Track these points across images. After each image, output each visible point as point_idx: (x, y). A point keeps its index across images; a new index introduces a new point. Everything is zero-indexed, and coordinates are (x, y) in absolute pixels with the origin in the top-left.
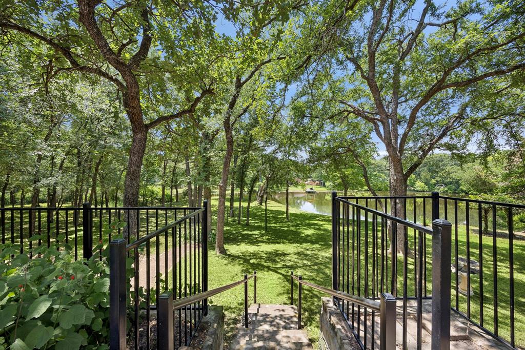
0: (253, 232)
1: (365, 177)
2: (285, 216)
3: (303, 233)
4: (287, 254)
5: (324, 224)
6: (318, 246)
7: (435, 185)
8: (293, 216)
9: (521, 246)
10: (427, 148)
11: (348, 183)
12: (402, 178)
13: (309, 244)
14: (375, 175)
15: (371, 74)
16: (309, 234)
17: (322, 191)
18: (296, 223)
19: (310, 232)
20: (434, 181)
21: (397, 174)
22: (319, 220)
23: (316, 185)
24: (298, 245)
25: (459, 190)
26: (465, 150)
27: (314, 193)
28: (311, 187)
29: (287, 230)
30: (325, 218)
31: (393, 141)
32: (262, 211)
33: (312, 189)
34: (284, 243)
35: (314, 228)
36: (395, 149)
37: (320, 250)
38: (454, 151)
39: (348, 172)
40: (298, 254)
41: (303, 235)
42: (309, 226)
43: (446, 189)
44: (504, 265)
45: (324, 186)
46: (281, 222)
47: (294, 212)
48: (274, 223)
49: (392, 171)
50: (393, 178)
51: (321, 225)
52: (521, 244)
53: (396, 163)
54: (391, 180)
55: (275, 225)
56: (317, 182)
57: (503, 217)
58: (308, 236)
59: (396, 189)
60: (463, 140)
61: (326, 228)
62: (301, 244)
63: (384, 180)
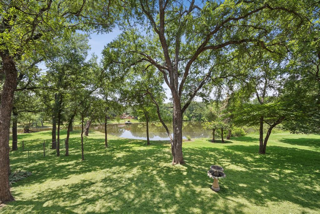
0: (70, 163)
1: (158, 112)
2: (104, 143)
3: (115, 157)
4: (93, 183)
5: (133, 146)
6: (124, 167)
7: (192, 117)
8: (111, 142)
9: (227, 147)
10: (193, 94)
11: (149, 117)
12: (180, 113)
13: (117, 167)
14: (165, 112)
15: (162, 29)
16: (120, 157)
17: (136, 123)
18: (112, 148)
19: (120, 155)
20: (191, 115)
21: (178, 110)
22: (130, 144)
23: (132, 119)
24: (108, 169)
25: (201, 120)
26: (209, 97)
27: (130, 124)
28: (129, 120)
29: (103, 155)
30: (135, 141)
31: (175, 87)
32: (86, 141)
33: (129, 121)
34: (95, 170)
35: (126, 151)
36: (176, 92)
37: (125, 172)
38: (204, 97)
39: (148, 109)
40: (104, 180)
41: (115, 158)
42: (122, 149)
43: (196, 119)
44: (225, 160)
45: (137, 119)
46: (101, 148)
47: (113, 139)
48: (94, 150)
49: (174, 108)
50: (175, 112)
51: (131, 148)
52: (227, 145)
53: (177, 102)
54: (174, 114)
55: (94, 152)
56: (133, 117)
57: (219, 132)
58: (119, 158)
59: (176, 121)
60: (208, 91)
61: (134, 149)
62: (111, 168)
63: (169, 115)
